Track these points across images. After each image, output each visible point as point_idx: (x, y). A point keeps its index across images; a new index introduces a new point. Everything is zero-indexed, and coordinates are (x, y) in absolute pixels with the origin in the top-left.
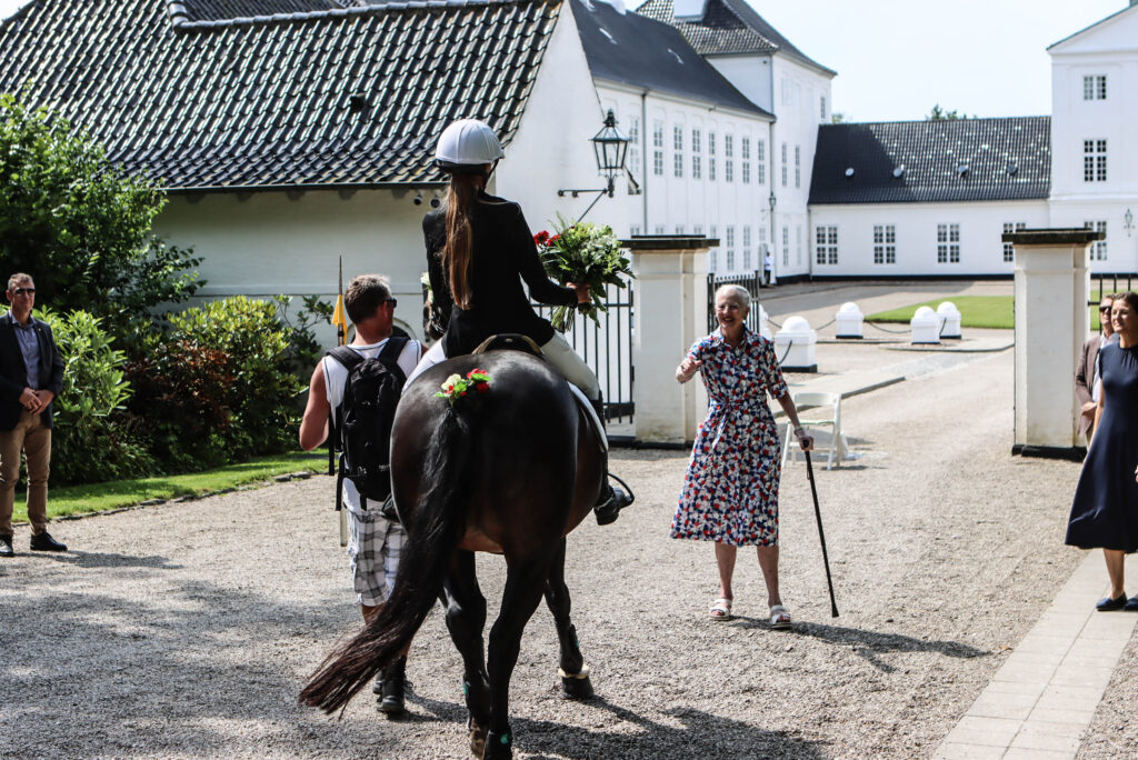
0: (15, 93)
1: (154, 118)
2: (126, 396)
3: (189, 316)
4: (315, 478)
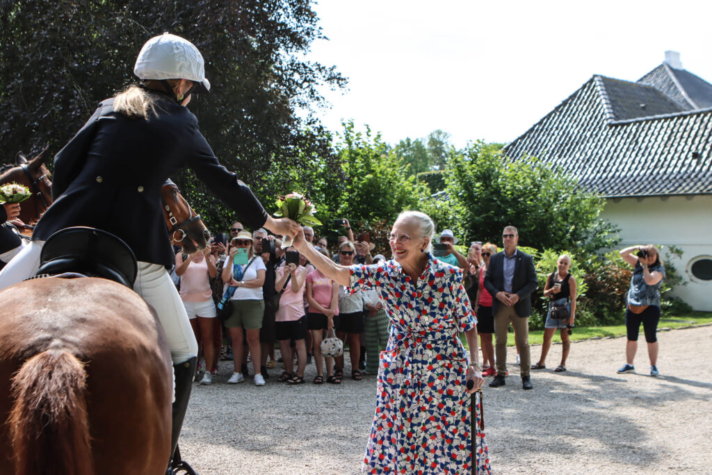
0: (538, 156)
1: (599, 165)
2: (585, 290)
3: (614, 254)
4: (672, 331)
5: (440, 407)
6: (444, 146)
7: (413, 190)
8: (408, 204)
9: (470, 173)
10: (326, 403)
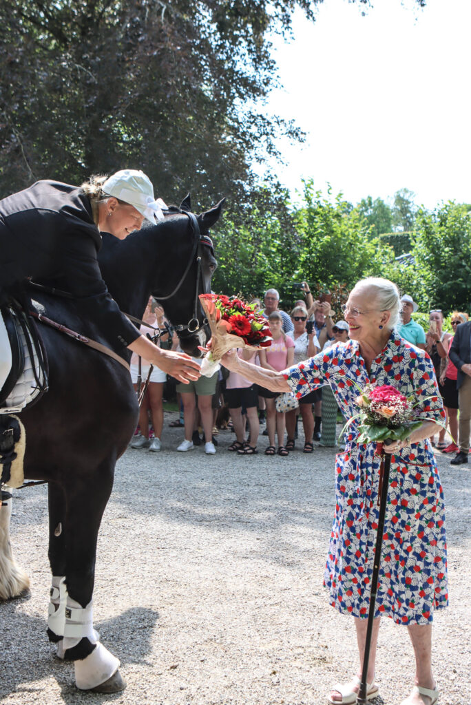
5: (393, 522)
6: (410, 205)
7: (376, 252)
8: (369, 267)
9: (438, 235)
10: (279, 475)
